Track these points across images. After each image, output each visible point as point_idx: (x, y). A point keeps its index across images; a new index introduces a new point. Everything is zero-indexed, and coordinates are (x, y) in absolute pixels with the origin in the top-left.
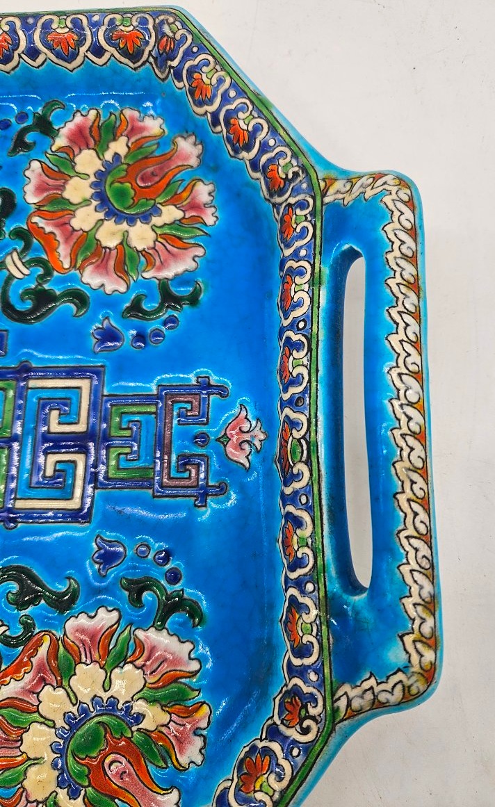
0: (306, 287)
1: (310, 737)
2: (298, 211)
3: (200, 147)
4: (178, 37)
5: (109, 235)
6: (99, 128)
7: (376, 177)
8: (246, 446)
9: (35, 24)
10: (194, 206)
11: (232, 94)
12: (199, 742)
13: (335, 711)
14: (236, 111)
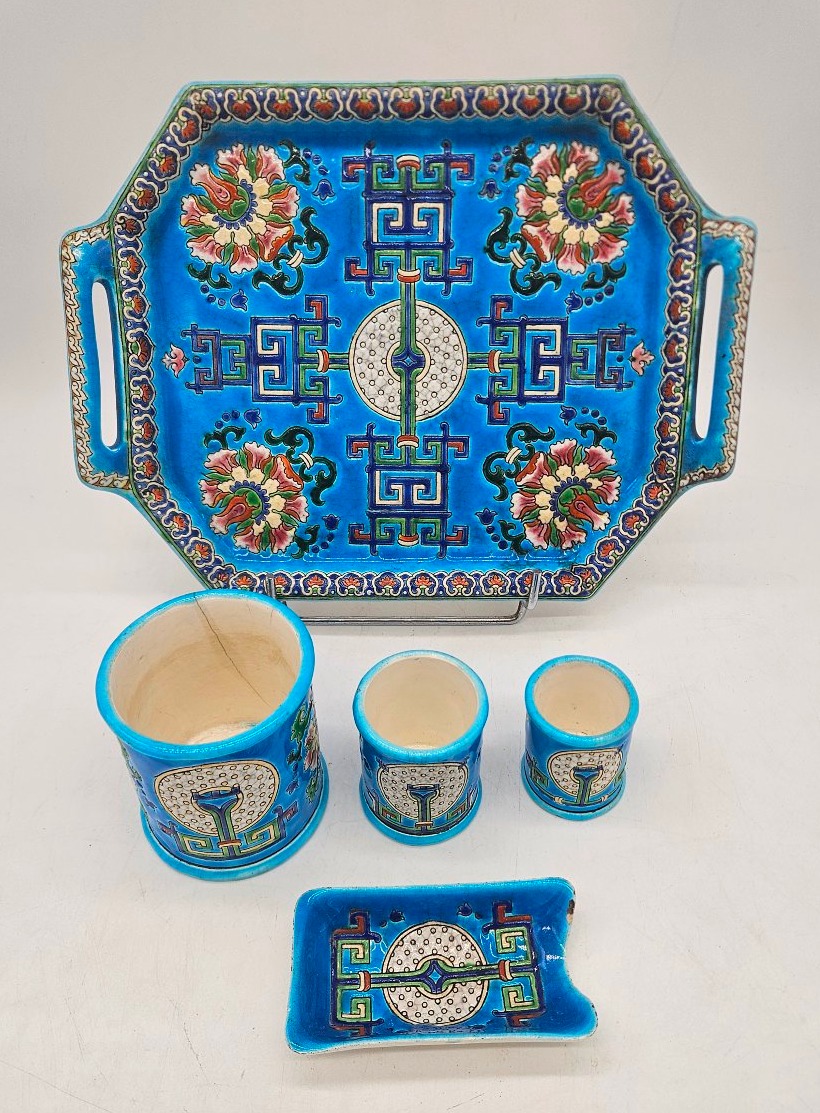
0: (134, 431)
1: (119, 215)
2: (143, 473)
4: (216, 580)
5: (257, 476)
6: (270, 542)
7: (98, 485)
8: (173, 355)
9: (293, 590)
10: (212, 491)
11: (182, 542)
12: (184, 208)
13: (109, 227)
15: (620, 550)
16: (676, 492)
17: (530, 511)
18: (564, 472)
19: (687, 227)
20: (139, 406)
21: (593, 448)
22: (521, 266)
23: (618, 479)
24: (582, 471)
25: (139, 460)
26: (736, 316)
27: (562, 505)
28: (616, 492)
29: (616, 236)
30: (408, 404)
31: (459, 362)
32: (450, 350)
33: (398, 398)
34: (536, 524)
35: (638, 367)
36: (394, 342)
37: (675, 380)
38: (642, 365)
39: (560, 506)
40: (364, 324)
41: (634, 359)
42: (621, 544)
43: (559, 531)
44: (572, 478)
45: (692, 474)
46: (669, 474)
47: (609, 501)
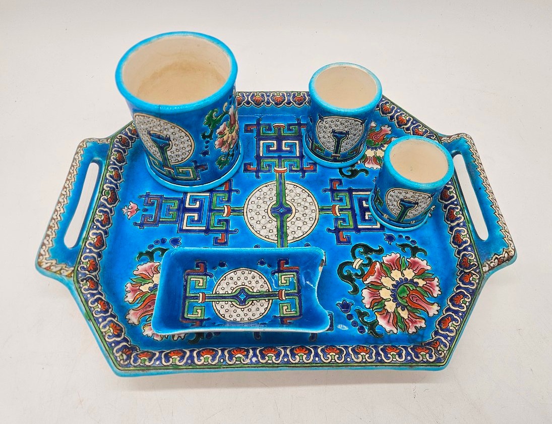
0: (89, 238)
2: (85, 267)
3: (127, 317)
4: (120, 353)
8: (130, 207)
10: (134, 291)
11: (100, 320)
13: (111, 139)
14: (101, 312)
15: (457, 321)
16: (482, 279)
17: (378, 302)
18: (396, 275)
20: (99, 224)
21: (412, 258)
23: (436, 280)
24: (409, 274)
25: (86, 258)
26: (478, 169)
27: (401, 298)
28: (437, 289)
30: (282, 232)
31: (313, 211)
32: (307, 204)
33: (275, 230)
34: (384, 313)
36: (272, 201)
37: (453, 209)
39: (399, 299)
40: (254, 193)
43: (404, 318)
44: (403, 278)
45: (489, 263)
46: (473, 264)
47: (436, 296)
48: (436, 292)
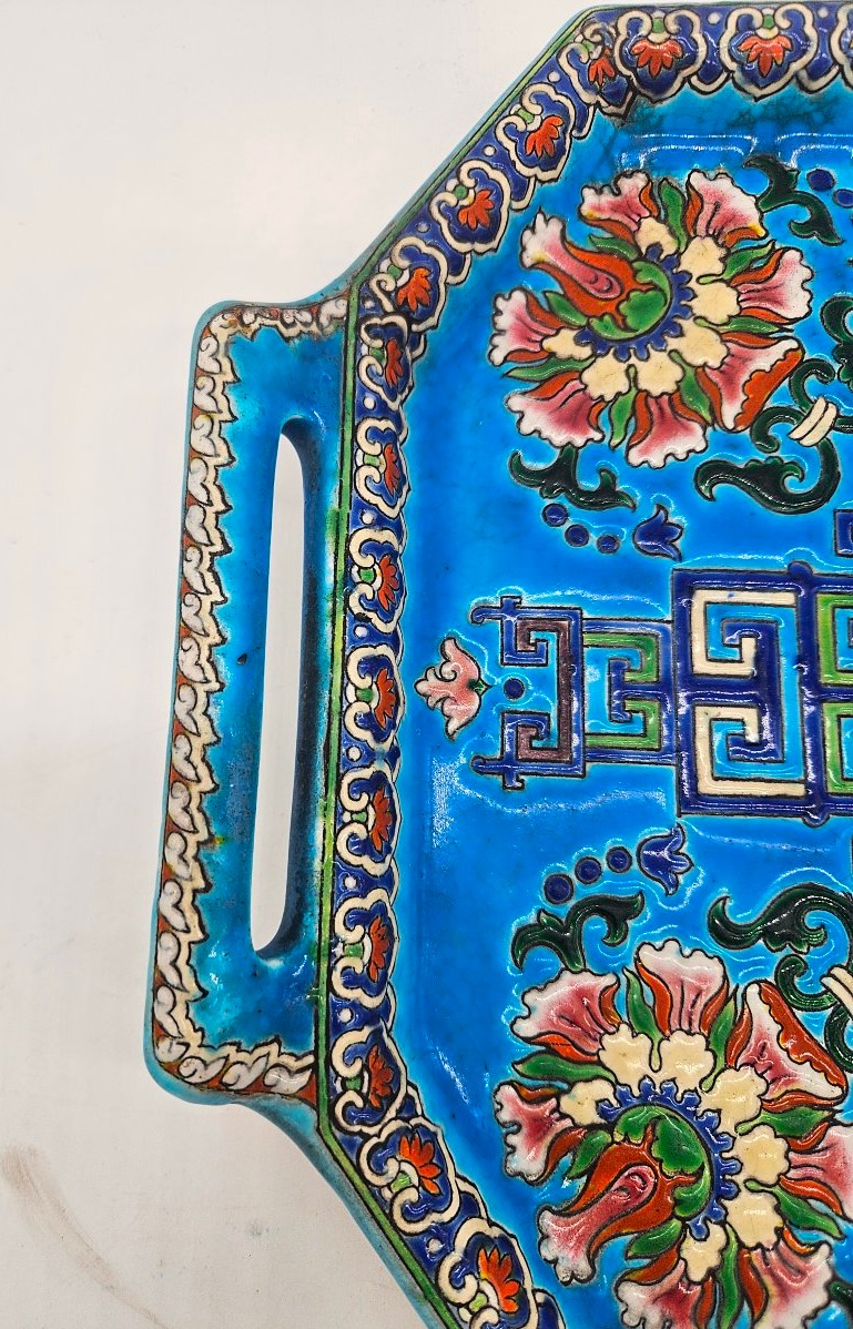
15: (510, 130)
16: (359, 282)
17: (749, 271)
18: (659, 375)
19: (360, 1076)
21: (579, 441)
22: (836, 971)
23: (498, 356)
24: (606, 377)
26: (207, 785)
27: (655, 287)
28: (504, 321)
29: (550, 1050)
34: (730, 235)
35: (457, 664)
37: (375, 605)
38: (447, 669)
39: (665, 284)
41: (473, 685)
42: (510, 146)
43: (658, 219)
44: (633, 360)
45: (314, 328)
46: (375, 337)
47: (519, 297)
48: (511, 308)
